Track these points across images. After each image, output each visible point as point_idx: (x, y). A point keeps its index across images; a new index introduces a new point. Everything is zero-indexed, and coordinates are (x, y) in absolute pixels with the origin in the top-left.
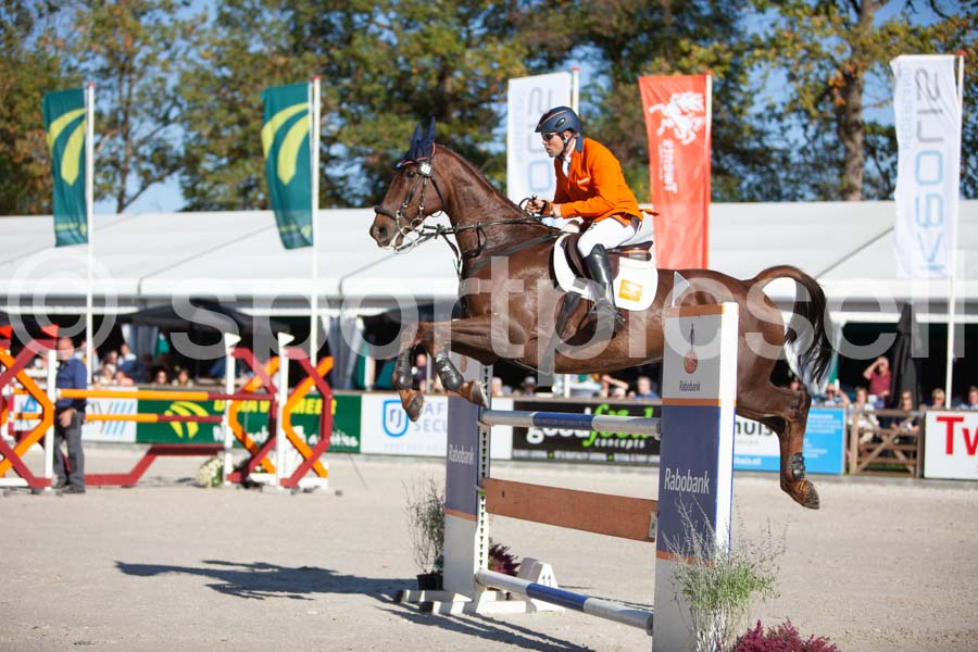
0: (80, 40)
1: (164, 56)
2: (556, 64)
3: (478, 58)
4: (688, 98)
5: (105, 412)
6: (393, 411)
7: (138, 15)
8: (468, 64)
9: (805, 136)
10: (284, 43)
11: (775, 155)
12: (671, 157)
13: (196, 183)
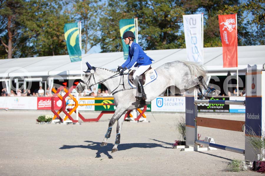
0: (74, 11)
1: (95, 14)
2: (194, 13)
3: (173, 12)
4: (231, 20)
5: (86, 103)
6: (159, 101)
7: (88, 4)
8: (171, 14)
9: (257, 29)
10: (125, 10)
11: (250, 33)
12: (226, 35)
13: (103, 45)
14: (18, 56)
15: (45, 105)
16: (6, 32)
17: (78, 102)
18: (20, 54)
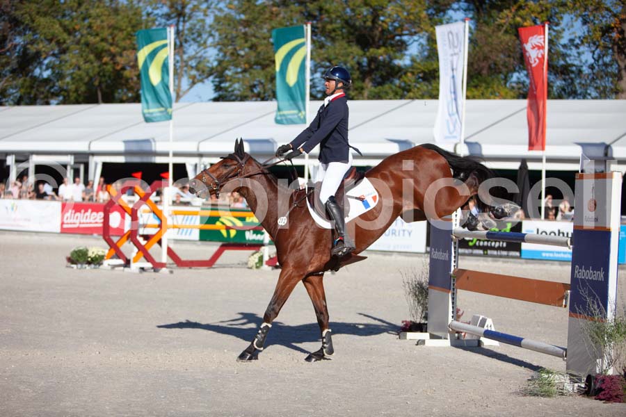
1: (204, 6)
4: (535, 38)
5: (180, 224)
8: (389, 12)
9: (593, 58)
11: (574, 68)
13: (220, 82)
14: (11, 100)
15: (80, 223)
17: (166, 219)
18: (18, 95)
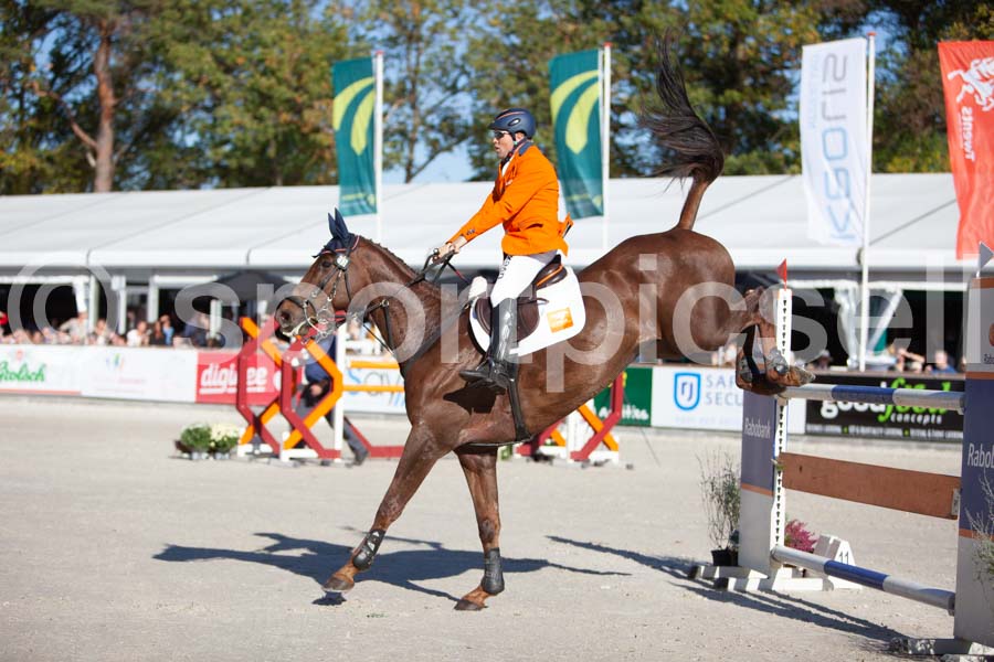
0: (368, 9)
1: (452, 24)
2: (851, 31)
3: (770, 25)
4: (988, 63)
5: (393, 384)
6: (684, 384)
8: (761, 30)
10: (573, 10)
12: (970, 125)
13: (484, 152)
14: (137, 183)
15: (228, 386)
16: (91, 83)
17: (341, 376)
18: (147, 175)
